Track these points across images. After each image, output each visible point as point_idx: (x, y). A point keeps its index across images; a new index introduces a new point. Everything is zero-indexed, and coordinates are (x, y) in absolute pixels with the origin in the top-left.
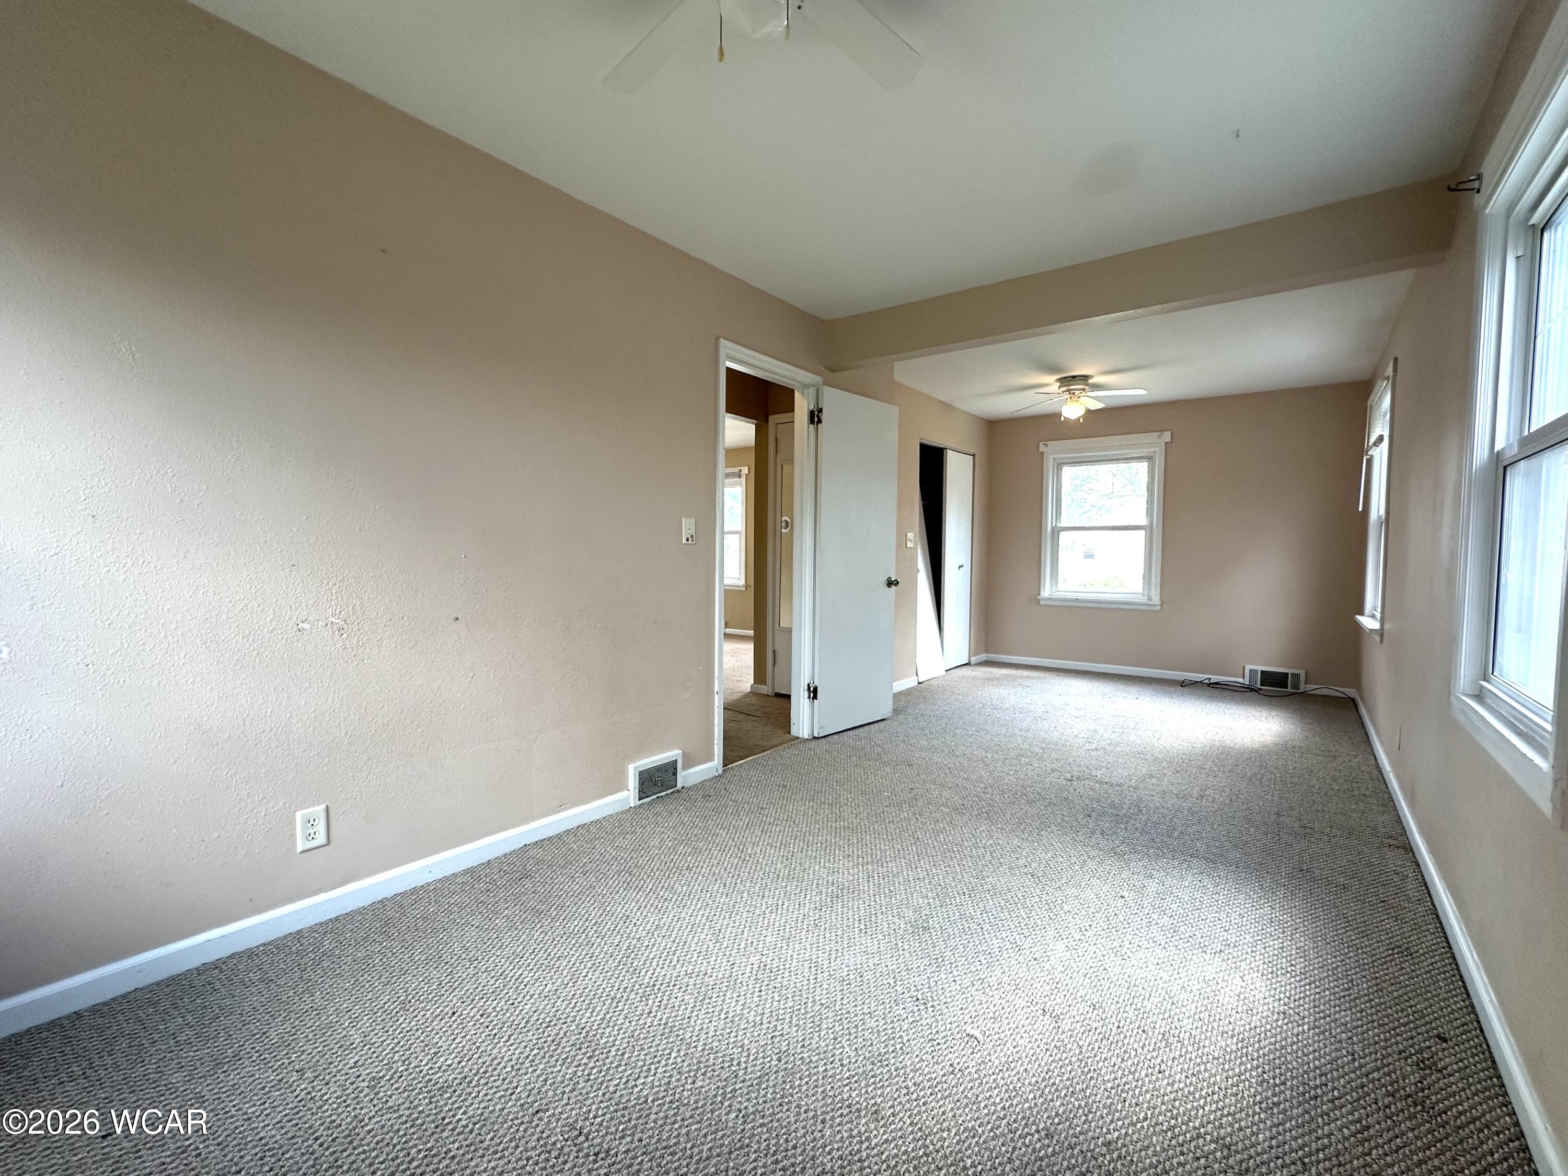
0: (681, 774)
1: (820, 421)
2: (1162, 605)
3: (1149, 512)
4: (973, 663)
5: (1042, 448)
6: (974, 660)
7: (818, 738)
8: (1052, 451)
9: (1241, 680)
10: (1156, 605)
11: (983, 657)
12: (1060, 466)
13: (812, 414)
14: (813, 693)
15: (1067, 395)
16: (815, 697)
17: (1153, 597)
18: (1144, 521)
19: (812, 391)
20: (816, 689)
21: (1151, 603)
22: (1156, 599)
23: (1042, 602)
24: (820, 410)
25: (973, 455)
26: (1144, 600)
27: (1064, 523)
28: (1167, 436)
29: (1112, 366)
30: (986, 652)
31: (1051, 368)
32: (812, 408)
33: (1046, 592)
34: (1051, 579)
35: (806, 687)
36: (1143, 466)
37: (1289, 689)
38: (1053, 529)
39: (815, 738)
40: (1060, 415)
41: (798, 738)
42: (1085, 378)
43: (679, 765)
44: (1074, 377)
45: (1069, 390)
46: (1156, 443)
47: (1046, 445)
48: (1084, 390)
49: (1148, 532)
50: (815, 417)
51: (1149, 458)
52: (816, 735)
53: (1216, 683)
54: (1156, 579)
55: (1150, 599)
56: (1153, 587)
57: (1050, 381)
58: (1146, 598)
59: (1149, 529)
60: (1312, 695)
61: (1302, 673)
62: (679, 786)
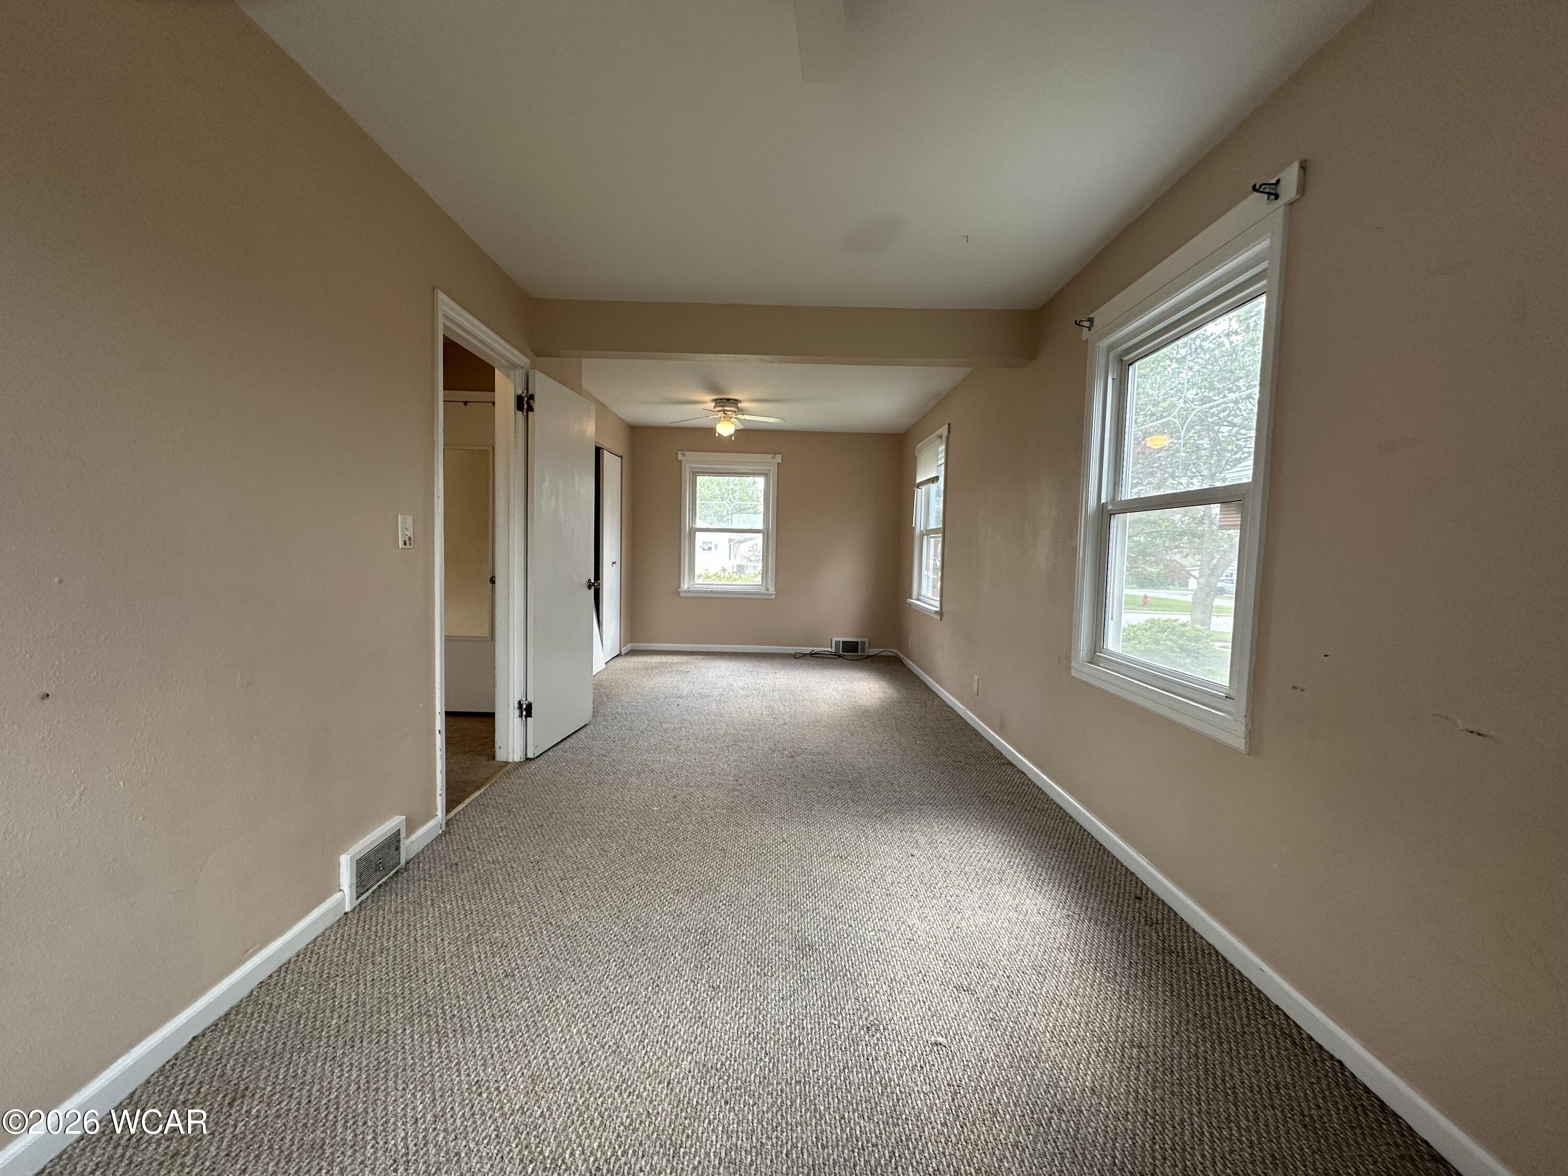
0: (405, 844)
1: (530, 409)
2: (776, 595)
3: (766, 521)
4: (623, 653)
5: (680, 457)
6: (624, 650)
7: (533, 759)
8: (689, 459)
9: (829, 649)
10: (771, 595)
11: (629, 647)
12: (695, 473)
13: (519, 399)
14: (526, 710)
15: (721, 414)
16: (529, 714)
17: (770, 588)
18: (760, 526)
19: (519, 375)
20: (529, 706)
21: (767, 592)
22: (772, 589)
23: (681, 595)
24: (532, 397)
25: (621, 457)
26: (763, 590)
27: (699, 524)
28: (779, 459)
29: (757, 395)
30: (632, 641)
31: (712, 387)
32: (520, 392)
33: (685, 586)
34: (689, 574)
35: (516, 705)
36: (760, 481)
37: (859, 654)
38: (690, 529)
39: (528, 759)
40: (713, 430)
41: (507, 763)
42: (736, 401)
43: (403, 834)
44: (728, 400)
45: (724, 411)
46: (772, 462)
47: (684, 455)
48: (735, 412)
49: (765, 537)
50: (524, 403)
51: (765, 475)
52: (530, 755)
53: (816, 653)
54: (772, 574)
55: (767, 590)
56: (769, 580)
57: (707, 400)
58: (764, 589)
59: (765, 532)
60: (880, 656)
61: (866, 640)
62: (403, 862)
